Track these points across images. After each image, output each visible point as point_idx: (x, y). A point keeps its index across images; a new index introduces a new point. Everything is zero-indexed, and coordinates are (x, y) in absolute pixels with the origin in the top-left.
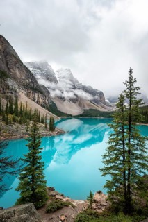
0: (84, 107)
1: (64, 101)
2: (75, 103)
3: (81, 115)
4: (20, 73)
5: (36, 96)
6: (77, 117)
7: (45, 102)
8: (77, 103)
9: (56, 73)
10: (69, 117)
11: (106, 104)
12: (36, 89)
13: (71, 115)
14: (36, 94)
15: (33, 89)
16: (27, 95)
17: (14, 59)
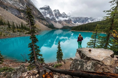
0: (64, 25)
1: (56, 23)
2: (60, 24)
3: (62, 28)
4: (36, 12)
5: (43, 22)
6: (60, 29)
7: (47, 24)
8: (61, 24)
9: (53, 12)
10: (58, 29)
11: (72, 24)
12: (43, 19)
13: (58, 28)
14: (43, 21)
15: (41, 19)
16: (39, 22)
17: (32, 7)
